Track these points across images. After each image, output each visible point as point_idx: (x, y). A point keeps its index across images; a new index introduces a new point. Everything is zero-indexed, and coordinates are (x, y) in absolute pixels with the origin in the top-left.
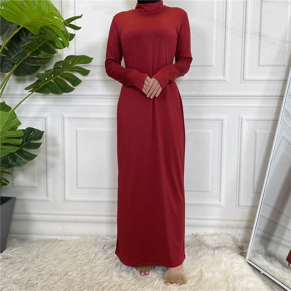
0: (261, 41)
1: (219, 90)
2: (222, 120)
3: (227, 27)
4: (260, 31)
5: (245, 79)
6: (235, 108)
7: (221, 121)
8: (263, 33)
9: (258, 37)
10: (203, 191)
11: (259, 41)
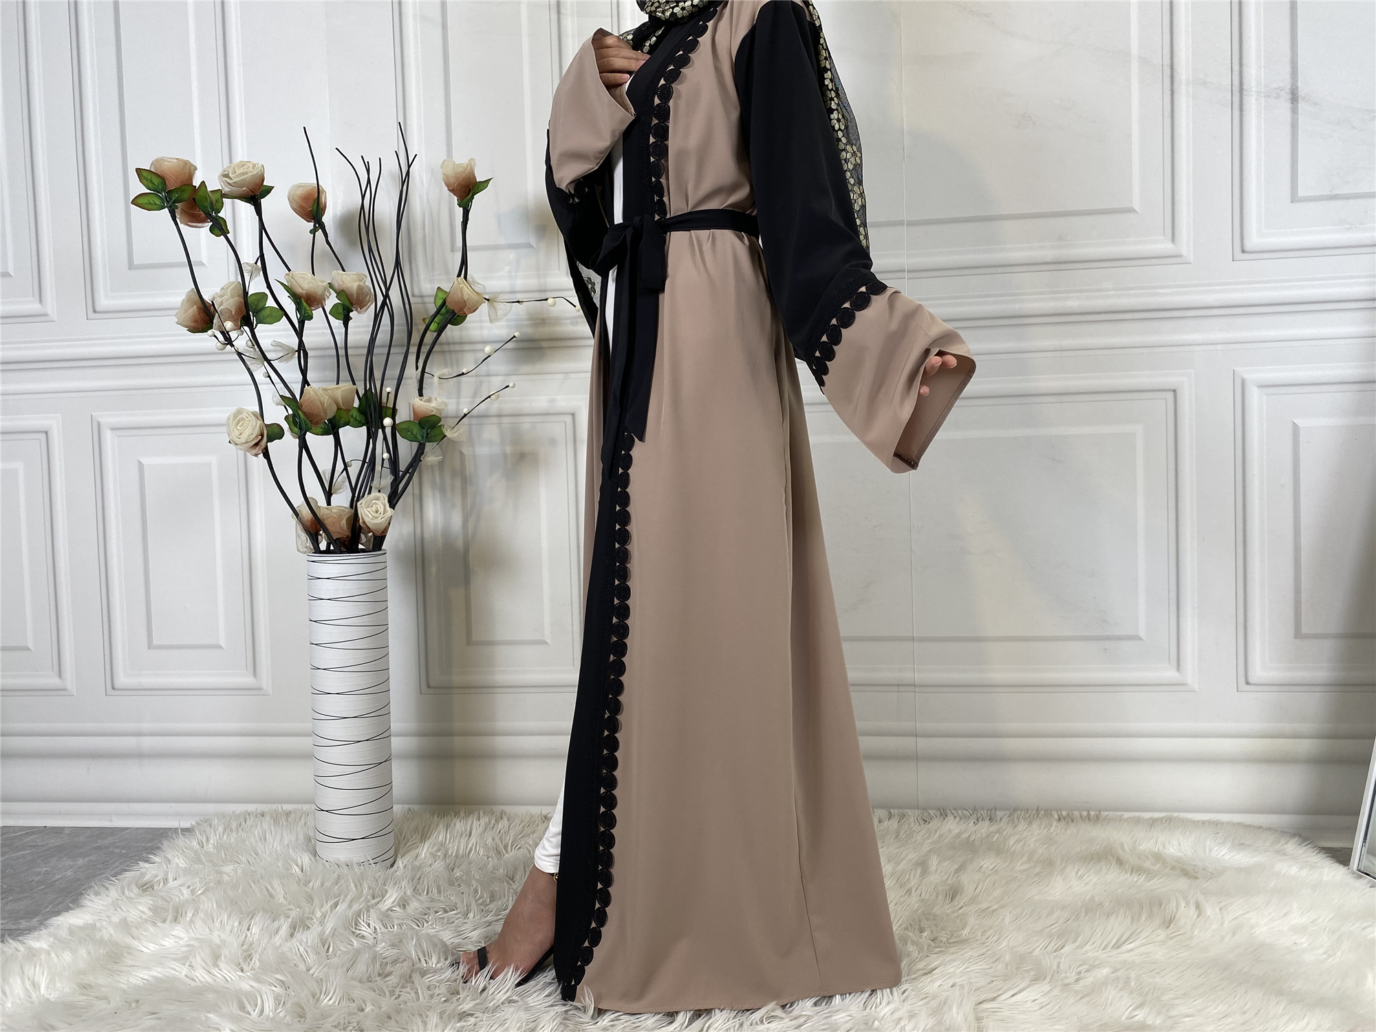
0: (1299, 116)
1: (1159, 291)
2: (1174, 391)
3: (1176, 79)
4: (1292, 85)
5: (1248, 246)
6: (1219, 347)
7: (1172, 393)
8: (1303, 90)
9: (1288, 105)
10: (1119, 638)
11: (1292, 117)
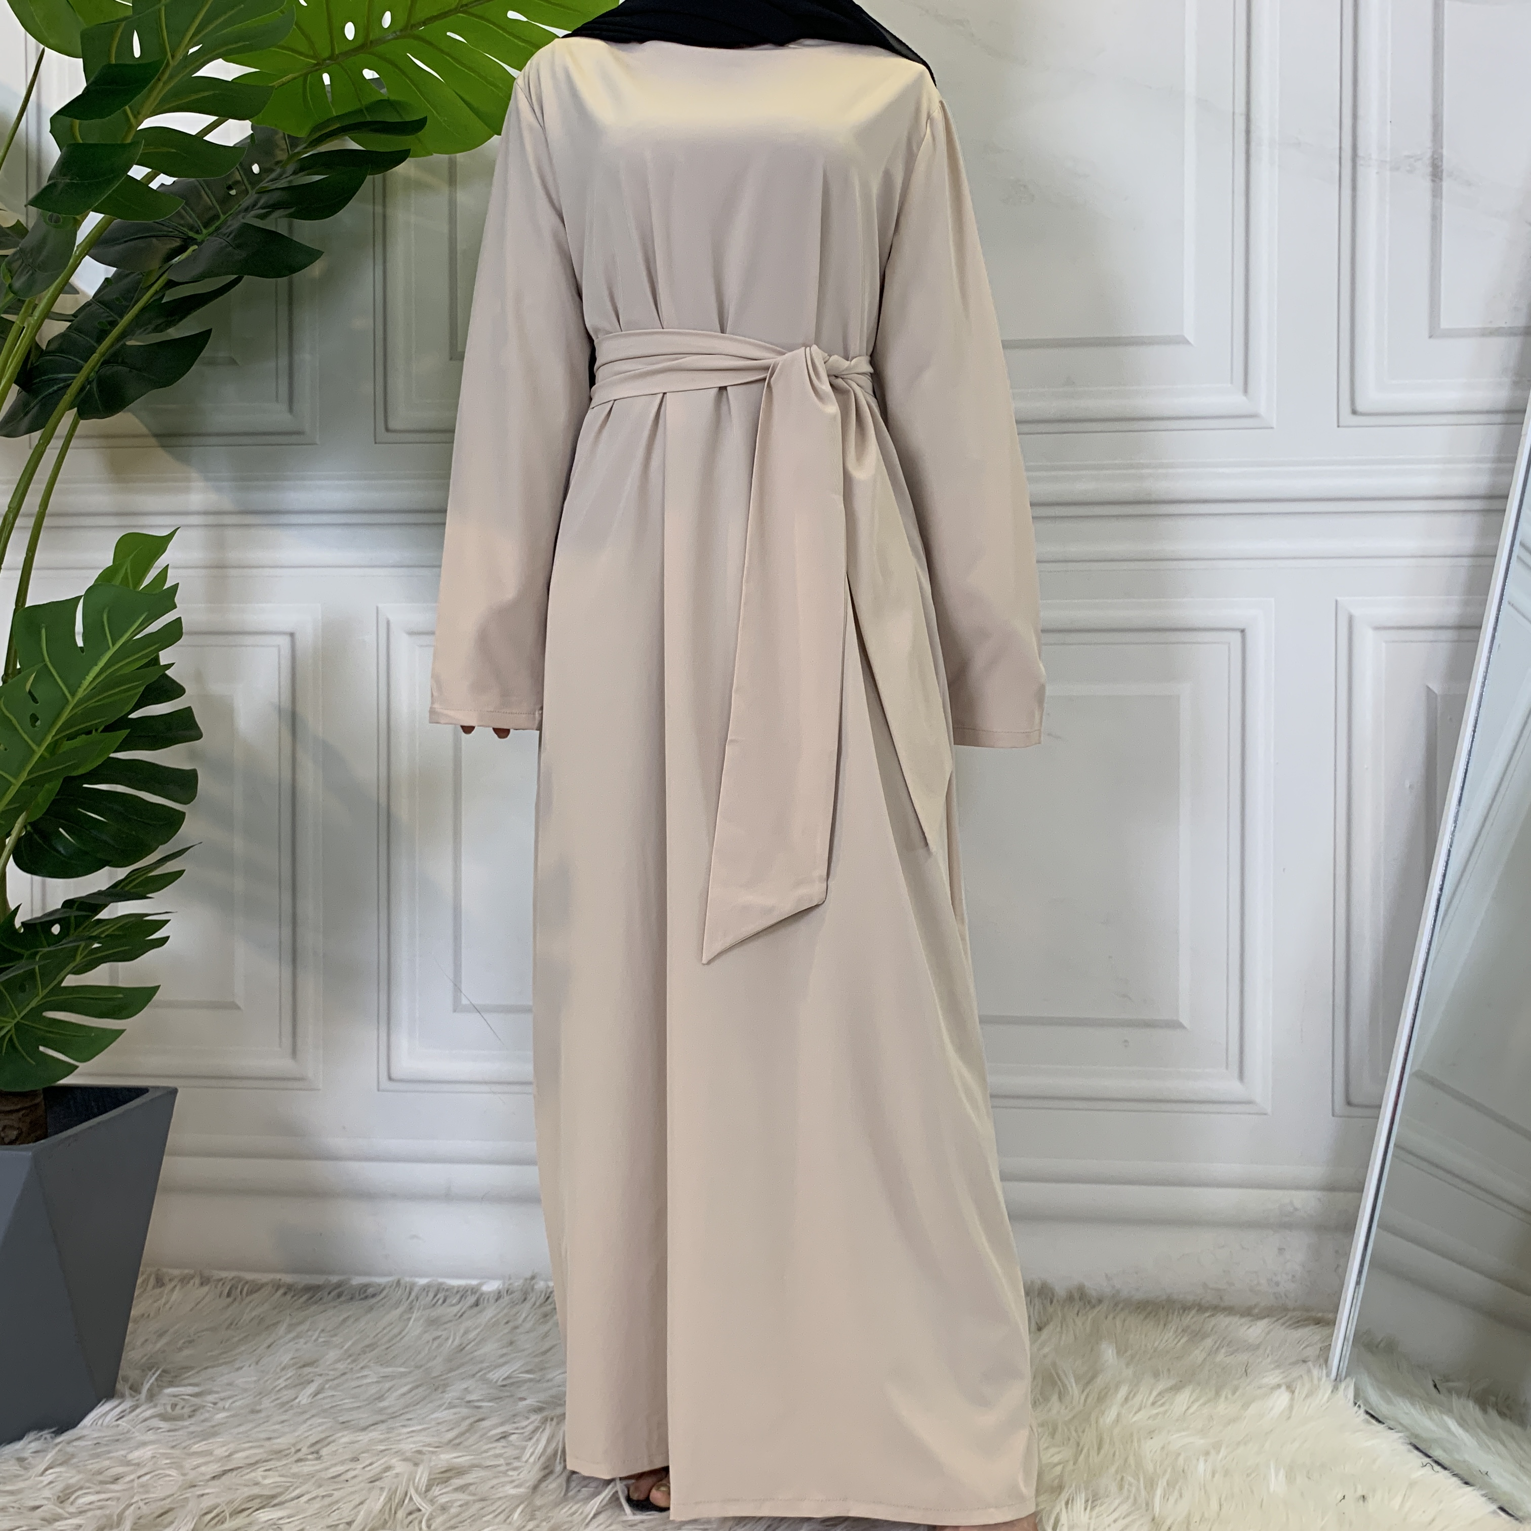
0: (1444, 203)
1: (1221, 470)
2: (1243, 631)
3: (1254, 135)
4: (1434, 153)
5: (1360, 408)
6: (1313, 563)
7: (1238, 635)
8: (1449, 161)
9: (1426, 184)
10: (1148, 1025)
11: (1433, 203)
